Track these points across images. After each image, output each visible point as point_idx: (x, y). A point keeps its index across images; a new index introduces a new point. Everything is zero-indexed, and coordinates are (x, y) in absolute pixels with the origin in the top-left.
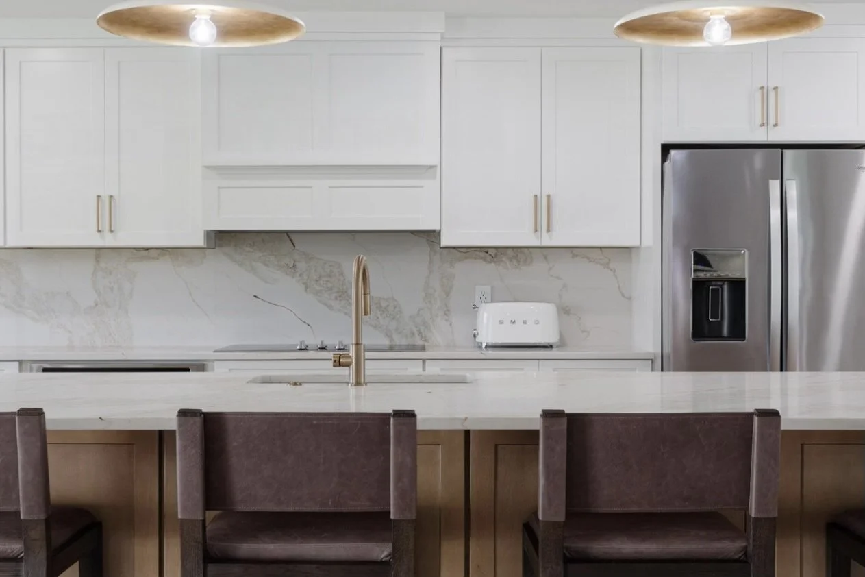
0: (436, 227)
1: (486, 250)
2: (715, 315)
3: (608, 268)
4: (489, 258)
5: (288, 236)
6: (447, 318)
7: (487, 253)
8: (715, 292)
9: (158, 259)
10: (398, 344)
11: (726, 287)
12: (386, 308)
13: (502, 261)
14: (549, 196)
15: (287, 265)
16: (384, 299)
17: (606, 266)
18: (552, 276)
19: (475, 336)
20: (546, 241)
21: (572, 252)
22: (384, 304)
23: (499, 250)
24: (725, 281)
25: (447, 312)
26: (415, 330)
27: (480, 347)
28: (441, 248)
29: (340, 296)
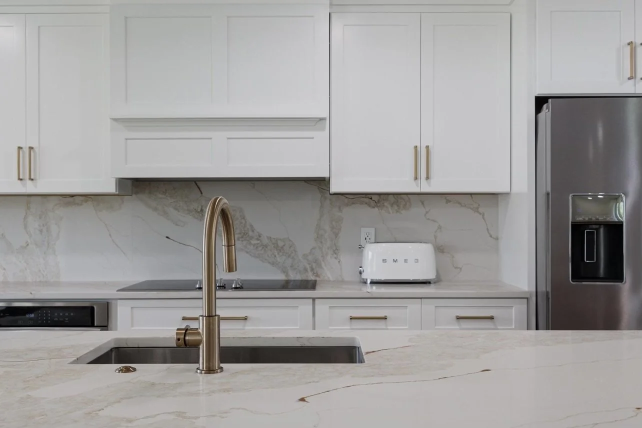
0: (326, 175)
1: (370, 196)
2: (590, 257)
3: (478, 212)
4: (373, 203)
5: (196, 184)
6: (335, 256)
7: (371, 199)
8: (590, 234)
9: (81, 205)
10: (292, 279)
11: (602, 230)
12: (282, 248)
13: (384, 206)
14: (427, 147)
15: (195, 209)
16: (280, 239)
17: (476, 210)
18: (429, 219)
19: (361, 273)
20: (425, 188)
21: (446, 198)
22: (281, 244)
23: (382, 196)
24: (601, 224)
25: (336, 251)
26: (308, 266)
27: (365, 283)
28: (330, 194)
29: (242, 237)
